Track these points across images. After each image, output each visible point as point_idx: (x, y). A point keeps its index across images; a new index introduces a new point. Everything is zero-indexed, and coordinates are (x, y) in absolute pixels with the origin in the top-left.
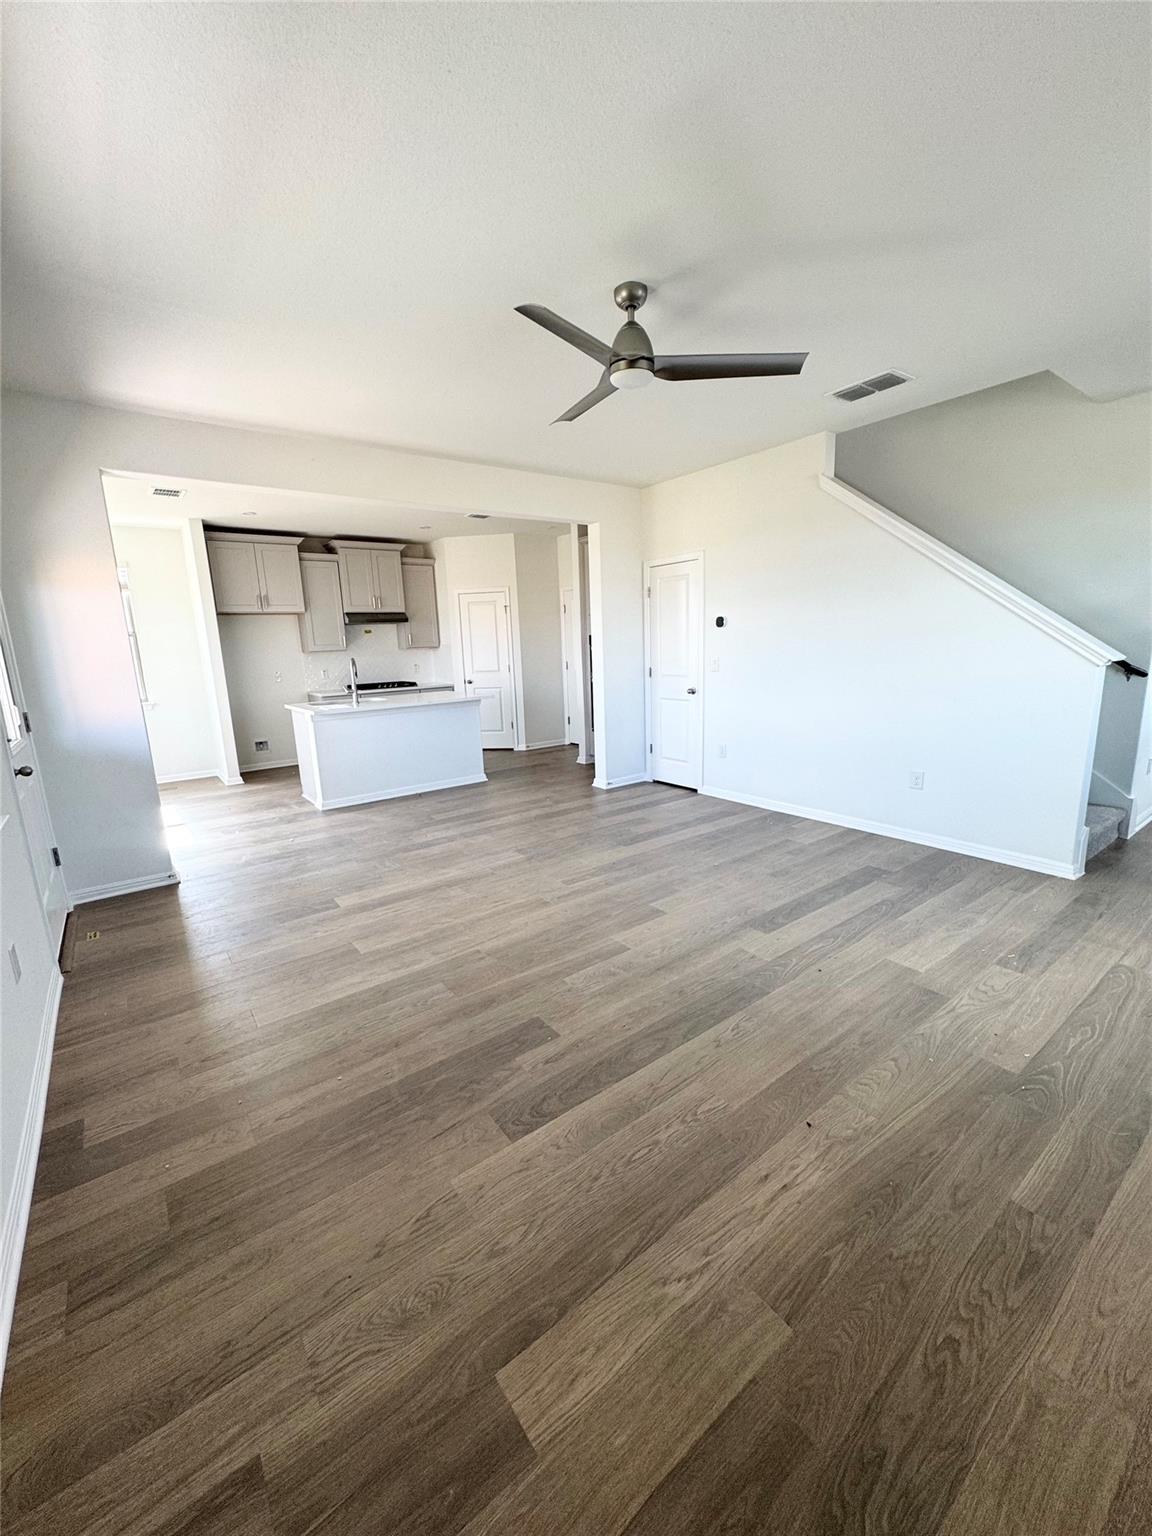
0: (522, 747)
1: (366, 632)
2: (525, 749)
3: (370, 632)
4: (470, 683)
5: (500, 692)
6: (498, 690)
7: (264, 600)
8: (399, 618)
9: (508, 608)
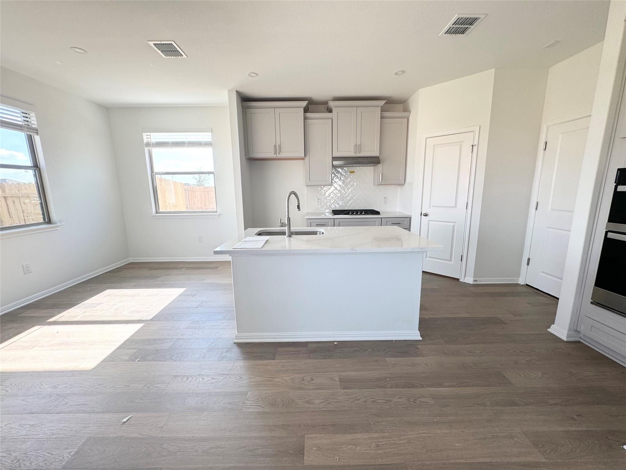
0: (469, 280)
1: (351, 172)
2: (471, 282)
3: (353, 172)
4: (426, 215)
5: (454, 226)
6: (454, 224)
7: (277, 148)
8: (374, 161)
9: (475, 148)
